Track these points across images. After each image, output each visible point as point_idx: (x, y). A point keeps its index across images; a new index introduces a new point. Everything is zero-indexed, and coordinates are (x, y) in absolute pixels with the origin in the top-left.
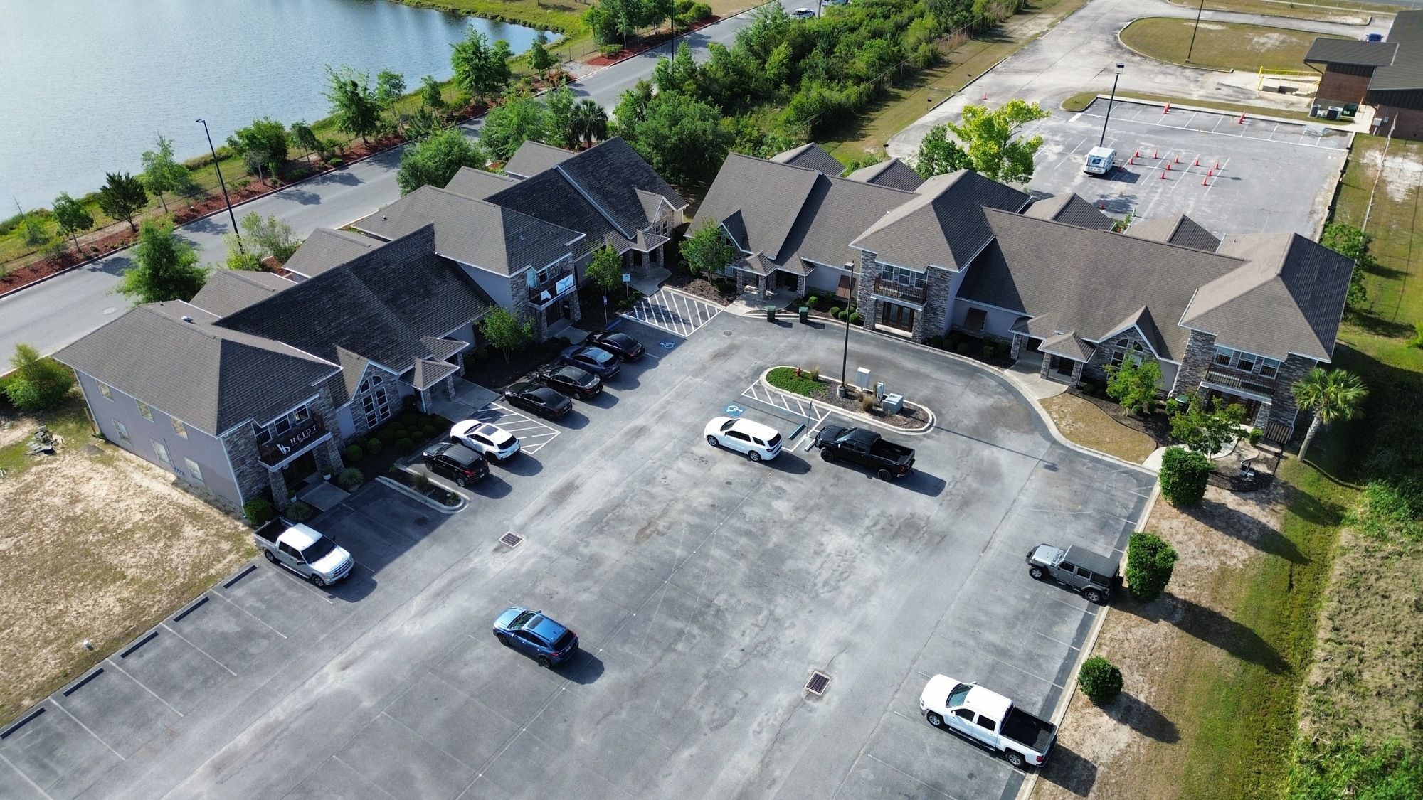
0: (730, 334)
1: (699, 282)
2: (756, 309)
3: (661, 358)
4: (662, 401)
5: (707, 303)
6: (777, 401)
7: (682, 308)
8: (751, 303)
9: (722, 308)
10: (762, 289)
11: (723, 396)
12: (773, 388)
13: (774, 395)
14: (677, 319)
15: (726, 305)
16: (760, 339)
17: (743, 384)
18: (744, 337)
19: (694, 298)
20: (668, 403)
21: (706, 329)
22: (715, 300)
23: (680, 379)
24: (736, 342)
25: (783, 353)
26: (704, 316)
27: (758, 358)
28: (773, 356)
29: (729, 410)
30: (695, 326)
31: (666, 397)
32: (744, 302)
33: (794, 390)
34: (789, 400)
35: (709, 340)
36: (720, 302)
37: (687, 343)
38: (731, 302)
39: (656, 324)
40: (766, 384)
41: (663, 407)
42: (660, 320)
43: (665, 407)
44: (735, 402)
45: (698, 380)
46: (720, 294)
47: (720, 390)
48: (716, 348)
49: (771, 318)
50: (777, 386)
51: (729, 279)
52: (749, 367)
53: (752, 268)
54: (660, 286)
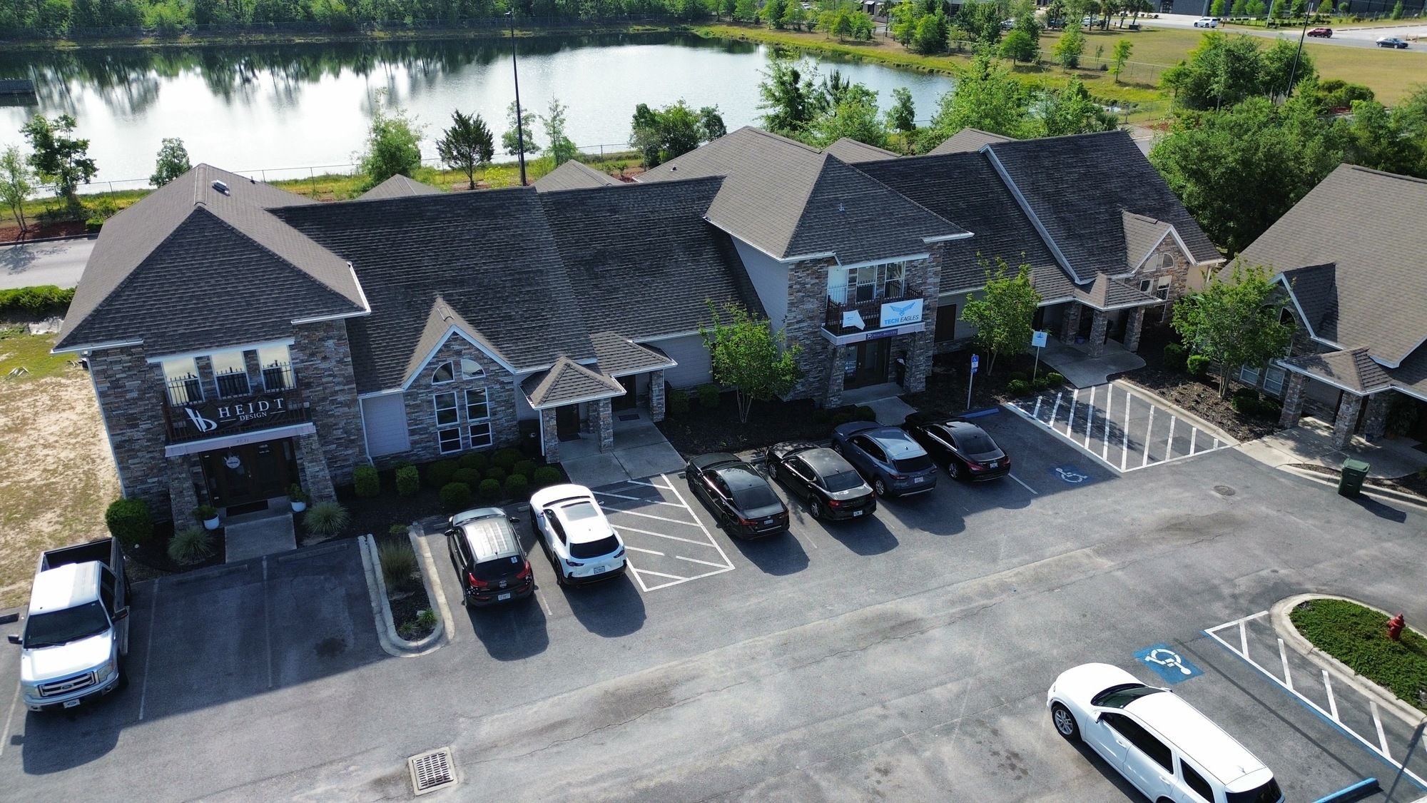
0: (1230, 493)
1: (1197, 388)
2: (1317, 462)
3: (1042, 492)
4: (992, 579)
5: (1198, 425)
7: (1139, 421)
8: (1306, 445)
9: (1231, 442)
10: (1343, 425)
11: (1152, 620)
12: (1304, 645)
13: (1301, 663)
14: (1116, 436)
15: (1243, 439)
16: (1305, 524)
17: (1218, 608)
18: (1263, 509)
19: (1176, 413)
20: (1004, 587)
21: (1173, 470)
22: (1221, 424)
23: (1061, 548)
24: (1239, 513)
25: (1362, 571)
26: (1181, 445)
27: (1286, 564)
28: (1328, 568)
29: (1152, 657)
30: (1151, 458)
31: (1008, 576)
32: (1291, 443)
33: (1367, 668)
34: (1343, 693)
35: (1172, 493)
36: (1231, 431)
37: (1115, 483)
38: (1259, 436)
39: (1067, 434)
40: (1287, 630)
41: (987, 593)
42: (1078, 428)
43: (992, 595)
44: (1178, 644)
45: (1105, 563)
46: (1238, 417)
47: (1150, 603)
48: (1182, 511)
49: (1351, 488)
50: (1317, 643)
51: (1270, 397)
52: (1253, 576)
53: (1330, 374)
54: (1111, 378)
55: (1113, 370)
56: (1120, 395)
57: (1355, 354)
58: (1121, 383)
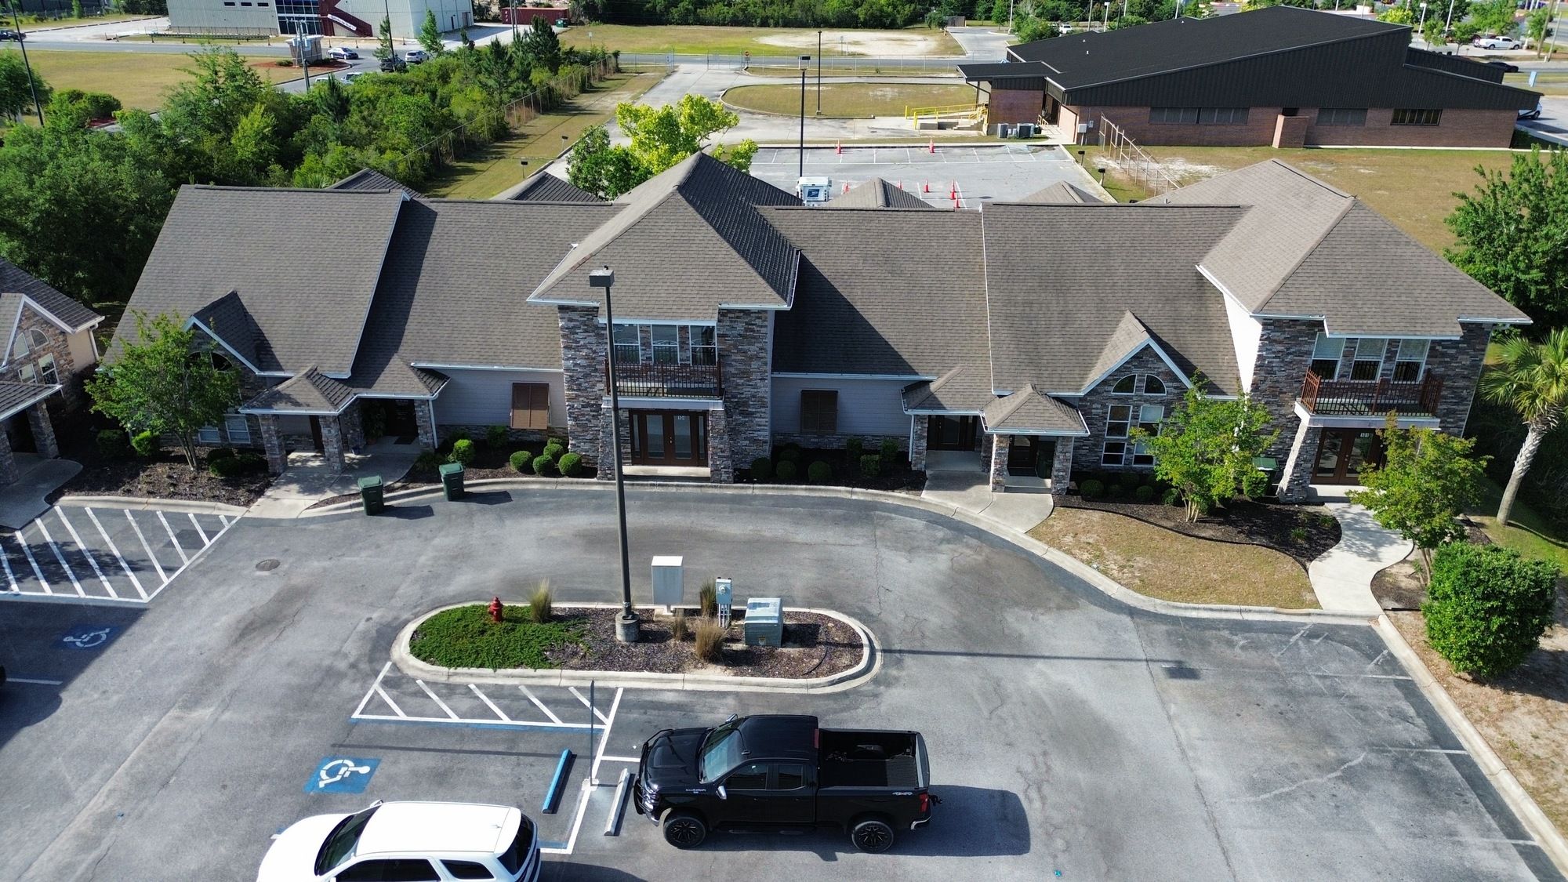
0: (274, 565)
1: (161, 470)
2: (330, 495)
3: (67, 678)
5: (193, 510)
6: (465, 704)
7: (124, 535)
8: (310, 483)
9: (238, 512)
10: (332, 449)
11: (297, 741)
12: (439, 673)
13: (449, 691)
14: (109, 565)
15: (248, 503)
16: (361, 559)
17: (347, 687)
18: (316, 565)
19: (159, 506)
21: (200, 570)
22: (216, 498)
23: (140, 728)
24: (297, 580)
25: (434, 576)
26: (190, 540)
27: (372, 606)
28: (408, 590)
29: (325, 780)
30: (169, 570)
32: (295, 487)
33: (500, 659)
34: (496, 693)
35: (217, 595)
36: (229, 500)
37: (146, 619)
38: (260, 493)
39: (46, 591)
40: (416, 667)
42: (55, 577)
43: (98, 840)
44: (339, 749)
45: (203, 714)
46: (226, 483)
47: (281, 725)
48: (242, 610)
49: (375, 504)
50: (450, 663)
51: (243, 449)
52: (354, 637)
53: (297, 404)
54: (52, 499)
55: (47, 488)
56: (76, 515)
57: (308, 376)
58: (67, 499)
